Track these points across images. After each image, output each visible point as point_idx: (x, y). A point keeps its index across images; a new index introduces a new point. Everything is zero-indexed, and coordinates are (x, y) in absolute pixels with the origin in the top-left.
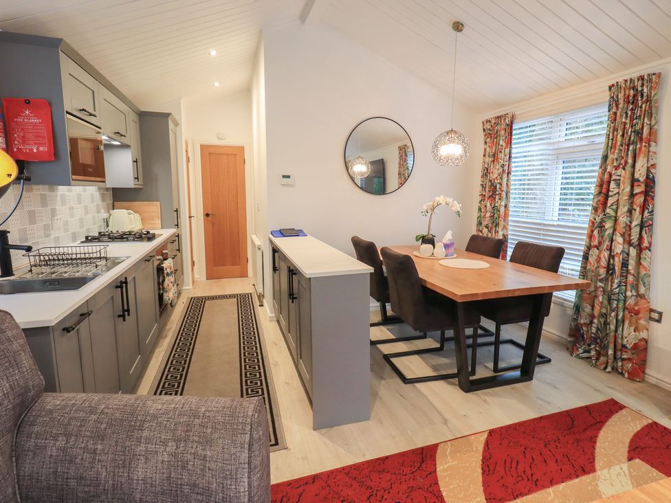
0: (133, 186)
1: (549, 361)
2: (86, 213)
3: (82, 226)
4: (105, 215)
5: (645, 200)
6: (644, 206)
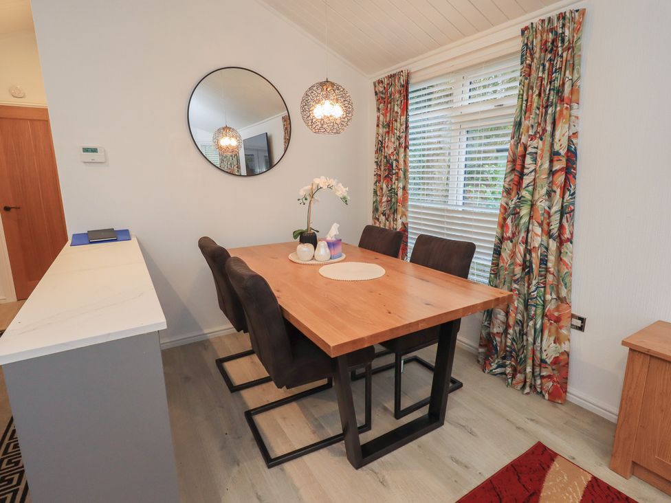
1: (461, 385)
5: (566, 179)
6: (565, 187)
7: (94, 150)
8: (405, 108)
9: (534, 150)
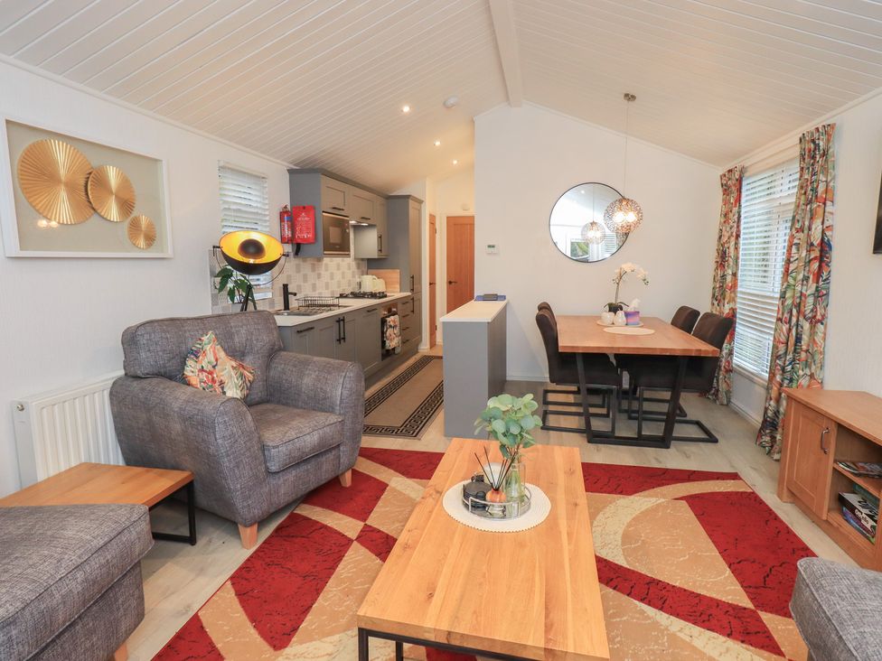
0: (376, 257)
1: (716, 441)
2: (343, 277)
3: (339, 287)
4: (358, 280)
5: (820, 267)
6: (818, 275)
7: (493, 247)
8: (738, 200)
9: (798, 241)
